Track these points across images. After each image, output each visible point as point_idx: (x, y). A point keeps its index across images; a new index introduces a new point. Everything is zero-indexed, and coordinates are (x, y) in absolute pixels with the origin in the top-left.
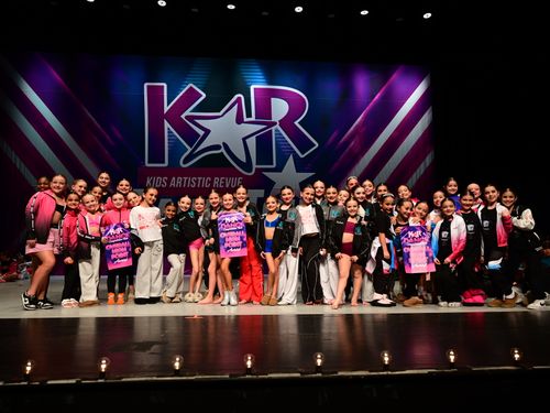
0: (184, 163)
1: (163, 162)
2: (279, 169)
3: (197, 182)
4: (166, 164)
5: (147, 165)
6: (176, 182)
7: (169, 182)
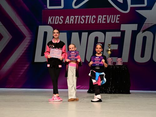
0: (76, 5)
1: (60, 5)
2: (149, 7)
3: (85, 19)
4: (62, 6)
5: (49, 7)
6: (70, 20)
7: (64, 20)
